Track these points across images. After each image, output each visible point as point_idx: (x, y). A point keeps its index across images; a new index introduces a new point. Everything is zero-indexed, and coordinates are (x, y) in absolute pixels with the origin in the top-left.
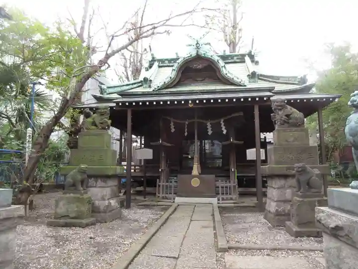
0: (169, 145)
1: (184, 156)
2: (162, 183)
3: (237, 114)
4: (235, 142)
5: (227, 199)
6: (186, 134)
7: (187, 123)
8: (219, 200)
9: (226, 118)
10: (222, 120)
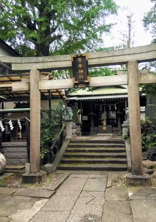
0: (95, 114)
1: (100, 119)
2: (92, 128)
3: (121, 102)
4: (120, 113)
5: (116, 134)
6: (101, 110)
7: (101, 105)
8: (113, 134)
9: (117, 103)
10: (115, 104)
